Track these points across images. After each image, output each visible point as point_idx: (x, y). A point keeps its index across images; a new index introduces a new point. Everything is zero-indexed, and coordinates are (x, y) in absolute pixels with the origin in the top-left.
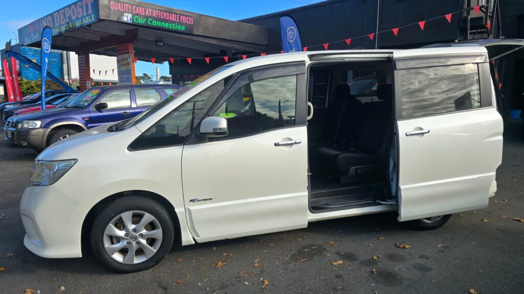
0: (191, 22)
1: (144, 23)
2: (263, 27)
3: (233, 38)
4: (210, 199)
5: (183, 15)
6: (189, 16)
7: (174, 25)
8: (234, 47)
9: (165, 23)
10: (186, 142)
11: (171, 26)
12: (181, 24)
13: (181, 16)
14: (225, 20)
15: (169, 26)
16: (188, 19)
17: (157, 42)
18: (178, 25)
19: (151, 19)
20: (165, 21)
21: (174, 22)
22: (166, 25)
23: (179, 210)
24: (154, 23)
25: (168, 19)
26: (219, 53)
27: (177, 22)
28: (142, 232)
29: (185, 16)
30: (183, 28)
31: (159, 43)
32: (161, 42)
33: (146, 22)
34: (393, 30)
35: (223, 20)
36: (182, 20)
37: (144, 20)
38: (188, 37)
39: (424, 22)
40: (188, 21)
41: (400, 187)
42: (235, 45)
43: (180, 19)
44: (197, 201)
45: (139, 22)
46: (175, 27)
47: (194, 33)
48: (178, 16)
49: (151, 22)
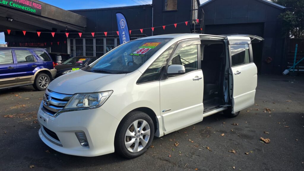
0: (40, 7)
1: (6, 4)
2: (84, 17)
3: (67, 21)
4: (170, 110)
5: (34, 2)
6: (39, 4)
7: (28, 8)
8: (67, 27)
9: (22, 6)
10: (160, 79)
11: (26, 9)
12: (33, 8)
13: (33, 3)
14: (62, 9)
15: (24, 8)
16: (38, 5)
17: (8, 18)
18: (31, 8)
19: (12, 2)
20: (22, 5)
21: (28, 6)
22: (23, 8)
23: (159, 117)
24: (14, 5)
25: (24, 3)
26: (52, 30)
27: (30, 6)
28: (142, 132)
29: (36, 3)
30: (34, 11)
31: (9, 19)
32: (12, 19)
33: (8, 3)
34: (163, 26)
35: (60, 9)
36: (34, 6)
37: (7, 2)
38: (37, 17)
39: (176, 24)
40: (38, 7)
41: (233, 98)
42: (67, 26)
43: (32, 5)
44: (165, 111)
45: (3, 3)
46: (29, 9)
47: (42, 15)
48: (31, 2)
49: (12, 4)
